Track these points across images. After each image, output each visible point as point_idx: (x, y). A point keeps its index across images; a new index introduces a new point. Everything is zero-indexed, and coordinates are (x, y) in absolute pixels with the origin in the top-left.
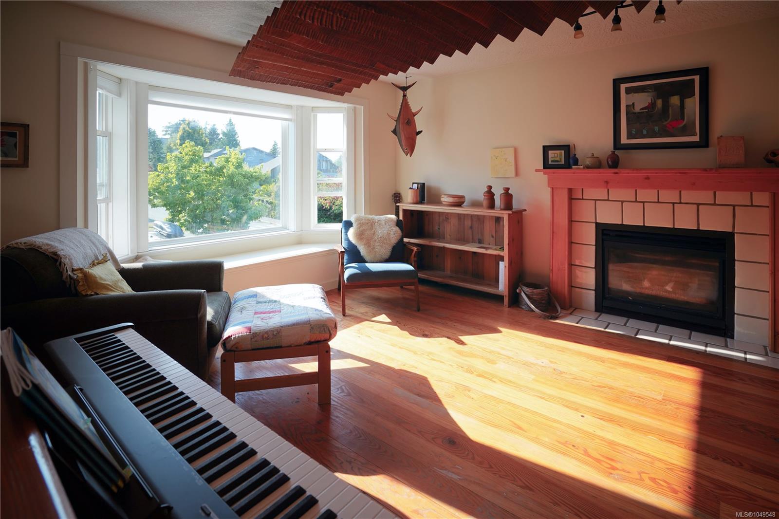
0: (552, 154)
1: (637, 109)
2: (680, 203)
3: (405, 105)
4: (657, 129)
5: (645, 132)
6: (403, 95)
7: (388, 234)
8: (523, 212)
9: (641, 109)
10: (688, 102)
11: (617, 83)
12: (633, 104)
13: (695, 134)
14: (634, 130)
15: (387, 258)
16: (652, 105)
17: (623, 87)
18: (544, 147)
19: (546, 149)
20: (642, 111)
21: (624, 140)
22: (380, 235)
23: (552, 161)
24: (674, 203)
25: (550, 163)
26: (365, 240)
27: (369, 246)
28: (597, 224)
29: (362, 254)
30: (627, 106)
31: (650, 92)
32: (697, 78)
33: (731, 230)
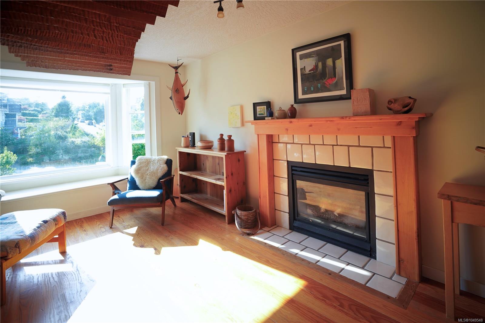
0: (259, 109)
1: (307, 71)
2: (337, 145)
3: (177, 79)
4: (319, 85)
5: (312, 89)
6: (175, 72)
7: (157, 170)
8: (245, 153)
9: (310, 71)
10: (338, 62)
11: (294, 51)
12: (305, 67)
13: (343, 89)
14: (306, 87)
15: (155, 186)
16: (316, 66)
17: (298, 54)
18: (254, 104)
19: (255, 105)
20: (310, 72)
21: (301, 96)
22: (152, 171)
23: (259, 114)
24: (333, 145)
25: (258, 116)
26: (140, 174)
27: (142, 178)
28: (288, 162)
29: (137, 184)
30: (301, 69)
31: (314, 57)
32: (342, 43)
33: (370, 168)
